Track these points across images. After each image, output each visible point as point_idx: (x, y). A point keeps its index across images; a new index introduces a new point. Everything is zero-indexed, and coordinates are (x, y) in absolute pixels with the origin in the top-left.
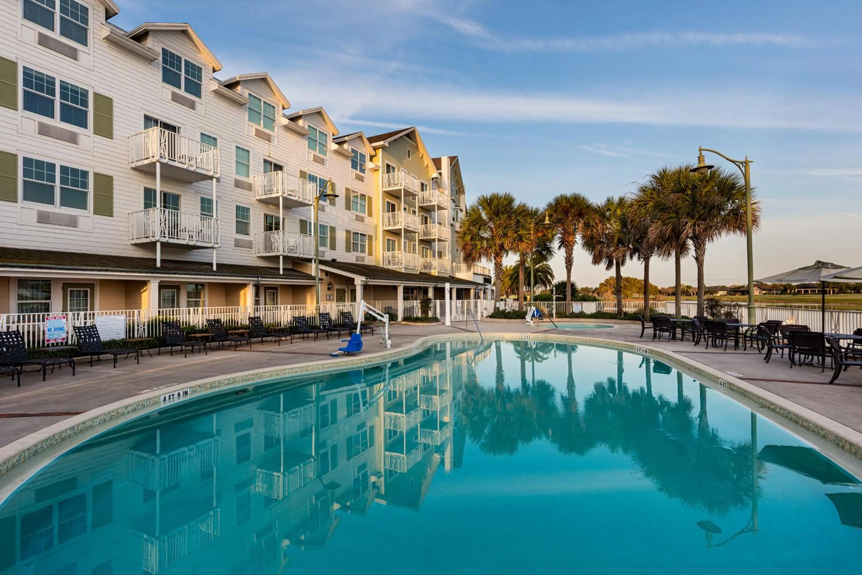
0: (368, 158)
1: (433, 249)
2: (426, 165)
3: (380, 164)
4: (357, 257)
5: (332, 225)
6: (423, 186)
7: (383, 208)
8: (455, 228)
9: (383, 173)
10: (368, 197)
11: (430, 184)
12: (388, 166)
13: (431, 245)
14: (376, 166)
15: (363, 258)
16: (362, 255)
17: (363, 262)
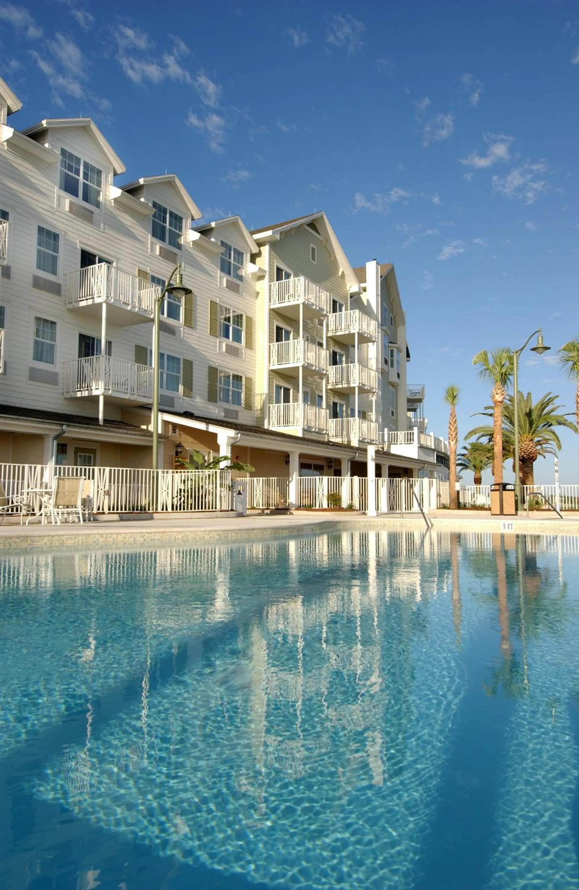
0: (247, 257)
1: (351, 406)
2: (340, 274)
3: (266, 268)
4: (226, 411)
5: (188, 358)
6: (335, 307)
7: (270, 335)
8: (388, 378)
9: (271, 280)
10: (247, 317)
11: (346, 304)
12: (279, 270)
13: (349, 399)
14: (260, 269)
15: (237, 412)
16: (235, 407)
17: (237, 419)
